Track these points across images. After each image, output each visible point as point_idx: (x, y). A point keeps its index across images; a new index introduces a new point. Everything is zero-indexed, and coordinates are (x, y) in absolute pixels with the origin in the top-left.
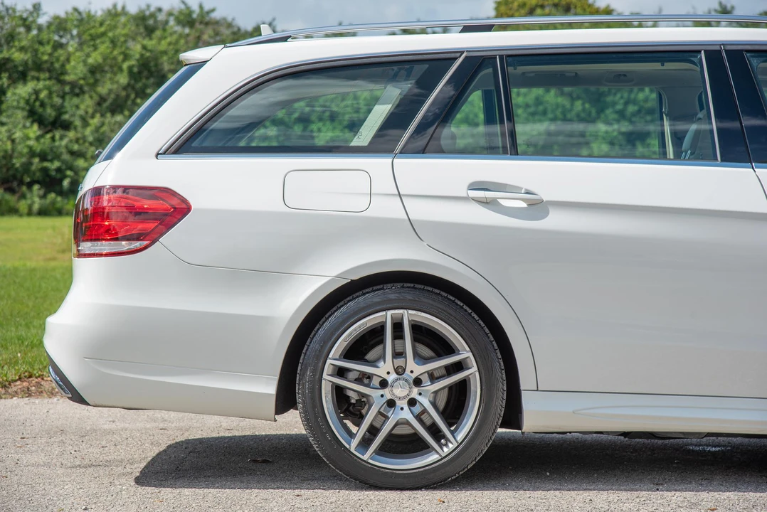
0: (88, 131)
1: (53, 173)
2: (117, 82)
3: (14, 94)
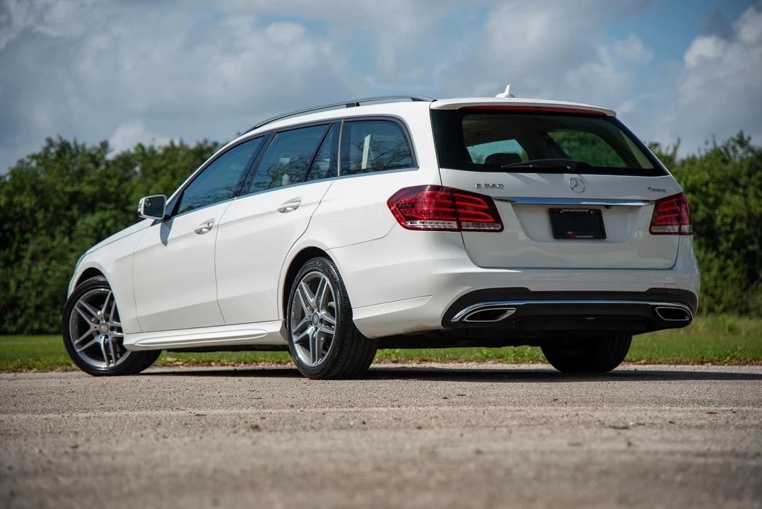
3: (83, 223)
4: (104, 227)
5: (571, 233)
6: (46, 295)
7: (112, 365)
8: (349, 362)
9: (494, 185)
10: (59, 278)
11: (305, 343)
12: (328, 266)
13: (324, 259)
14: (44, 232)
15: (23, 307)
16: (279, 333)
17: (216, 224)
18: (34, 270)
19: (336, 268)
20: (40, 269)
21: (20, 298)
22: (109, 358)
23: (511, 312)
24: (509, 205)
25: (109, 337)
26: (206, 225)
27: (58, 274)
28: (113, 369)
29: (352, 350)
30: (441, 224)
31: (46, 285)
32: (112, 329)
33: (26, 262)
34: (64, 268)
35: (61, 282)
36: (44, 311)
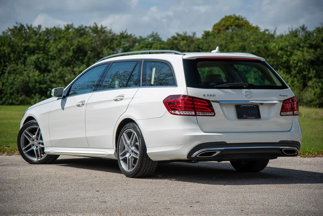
0: (57, 73)
1: (44, 89)
2: (68, 55)
3: (30, 59)
4: (38, 61)
5: (245, 116)
6: (14, 89)
7: (39, 159)
8: (144, 171)
9: (211, 95)
10: (20, 82)
11: (125, 160)
12: (136, 128)
13: (134, 124)
14: (14, 62)
15: (5, 93)
16: (114, 155)
17: (86, 103)
18: (9, 78)
19: (139, 128)
20: (12, 78)
21: (4, 90)
22: (38, 156)
23: (218, 153)
24: (218, 104)
25: (38, 147)
26: (81, 103)
27: (19, 80)
28: (39, 161)
29: (146, 166)
30: (187, 113)
31: (14, 85)
32: (39, 143)
33: (6, 75)
34: (22, 77)
35: (21, 83)
36: (13, 95)
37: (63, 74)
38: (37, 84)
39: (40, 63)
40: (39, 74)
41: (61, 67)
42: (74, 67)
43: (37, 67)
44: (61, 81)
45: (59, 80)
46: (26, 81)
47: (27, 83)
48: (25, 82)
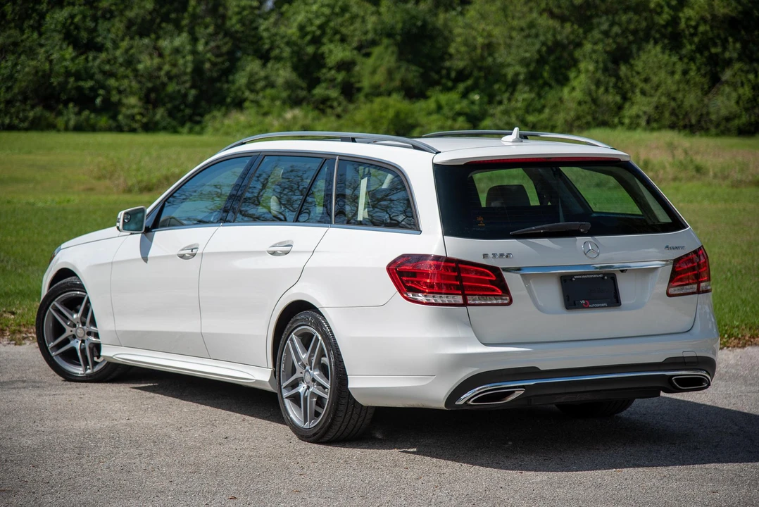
0: (118, 53)
1: (87, 92)
2: (144, 7)
3: (52, 18)
4: (72, 23)
6: (16, 90)
10: (28, 73)
14: (12, 25)
18: (3, 64)
20: (10, 64)
27: (27, 69)
31: (16, 80)
34: (33, 63)
35: (31, 78)
36: (13, 106)
37: (132, 55)
38: (72, 80)
39: (77, 28)
40: (74, 54)
41: (127, 39)
42: (158, 38)
43: (70, 36)
44: (129, 72)
45: (122, 69)
46: (44, 71)
47: (47, 76)
48: (40, 74)
